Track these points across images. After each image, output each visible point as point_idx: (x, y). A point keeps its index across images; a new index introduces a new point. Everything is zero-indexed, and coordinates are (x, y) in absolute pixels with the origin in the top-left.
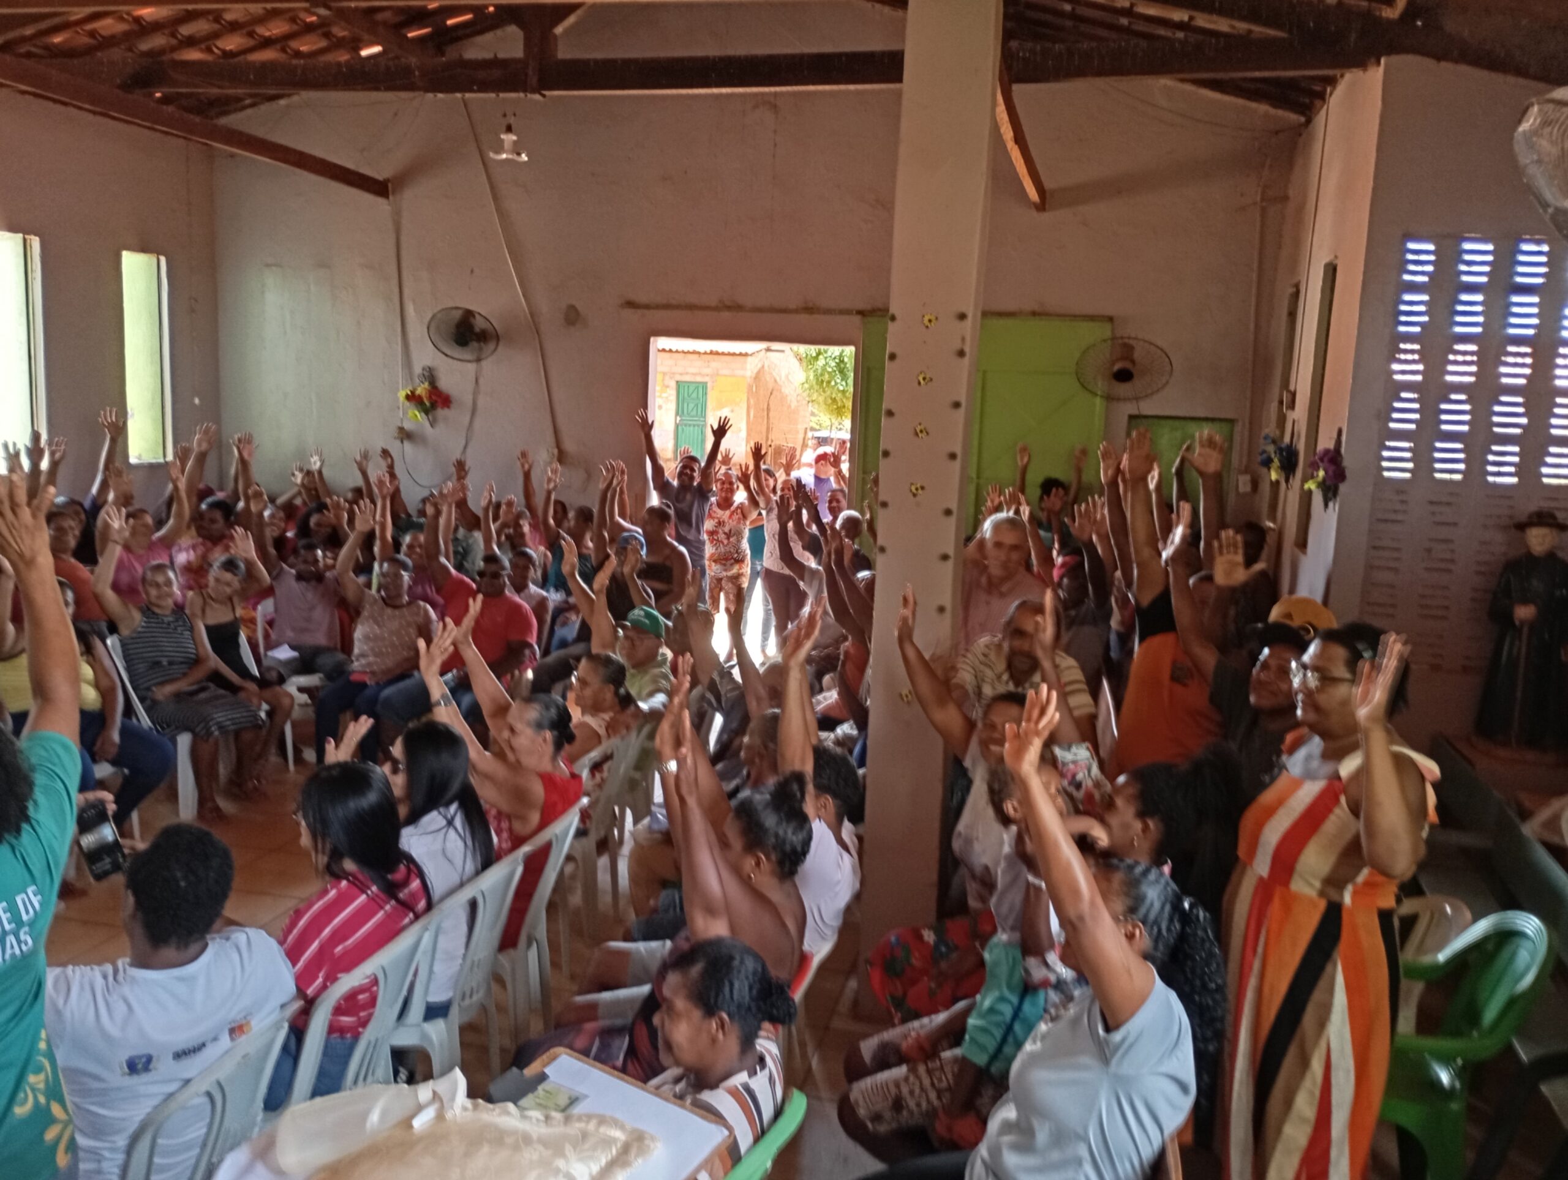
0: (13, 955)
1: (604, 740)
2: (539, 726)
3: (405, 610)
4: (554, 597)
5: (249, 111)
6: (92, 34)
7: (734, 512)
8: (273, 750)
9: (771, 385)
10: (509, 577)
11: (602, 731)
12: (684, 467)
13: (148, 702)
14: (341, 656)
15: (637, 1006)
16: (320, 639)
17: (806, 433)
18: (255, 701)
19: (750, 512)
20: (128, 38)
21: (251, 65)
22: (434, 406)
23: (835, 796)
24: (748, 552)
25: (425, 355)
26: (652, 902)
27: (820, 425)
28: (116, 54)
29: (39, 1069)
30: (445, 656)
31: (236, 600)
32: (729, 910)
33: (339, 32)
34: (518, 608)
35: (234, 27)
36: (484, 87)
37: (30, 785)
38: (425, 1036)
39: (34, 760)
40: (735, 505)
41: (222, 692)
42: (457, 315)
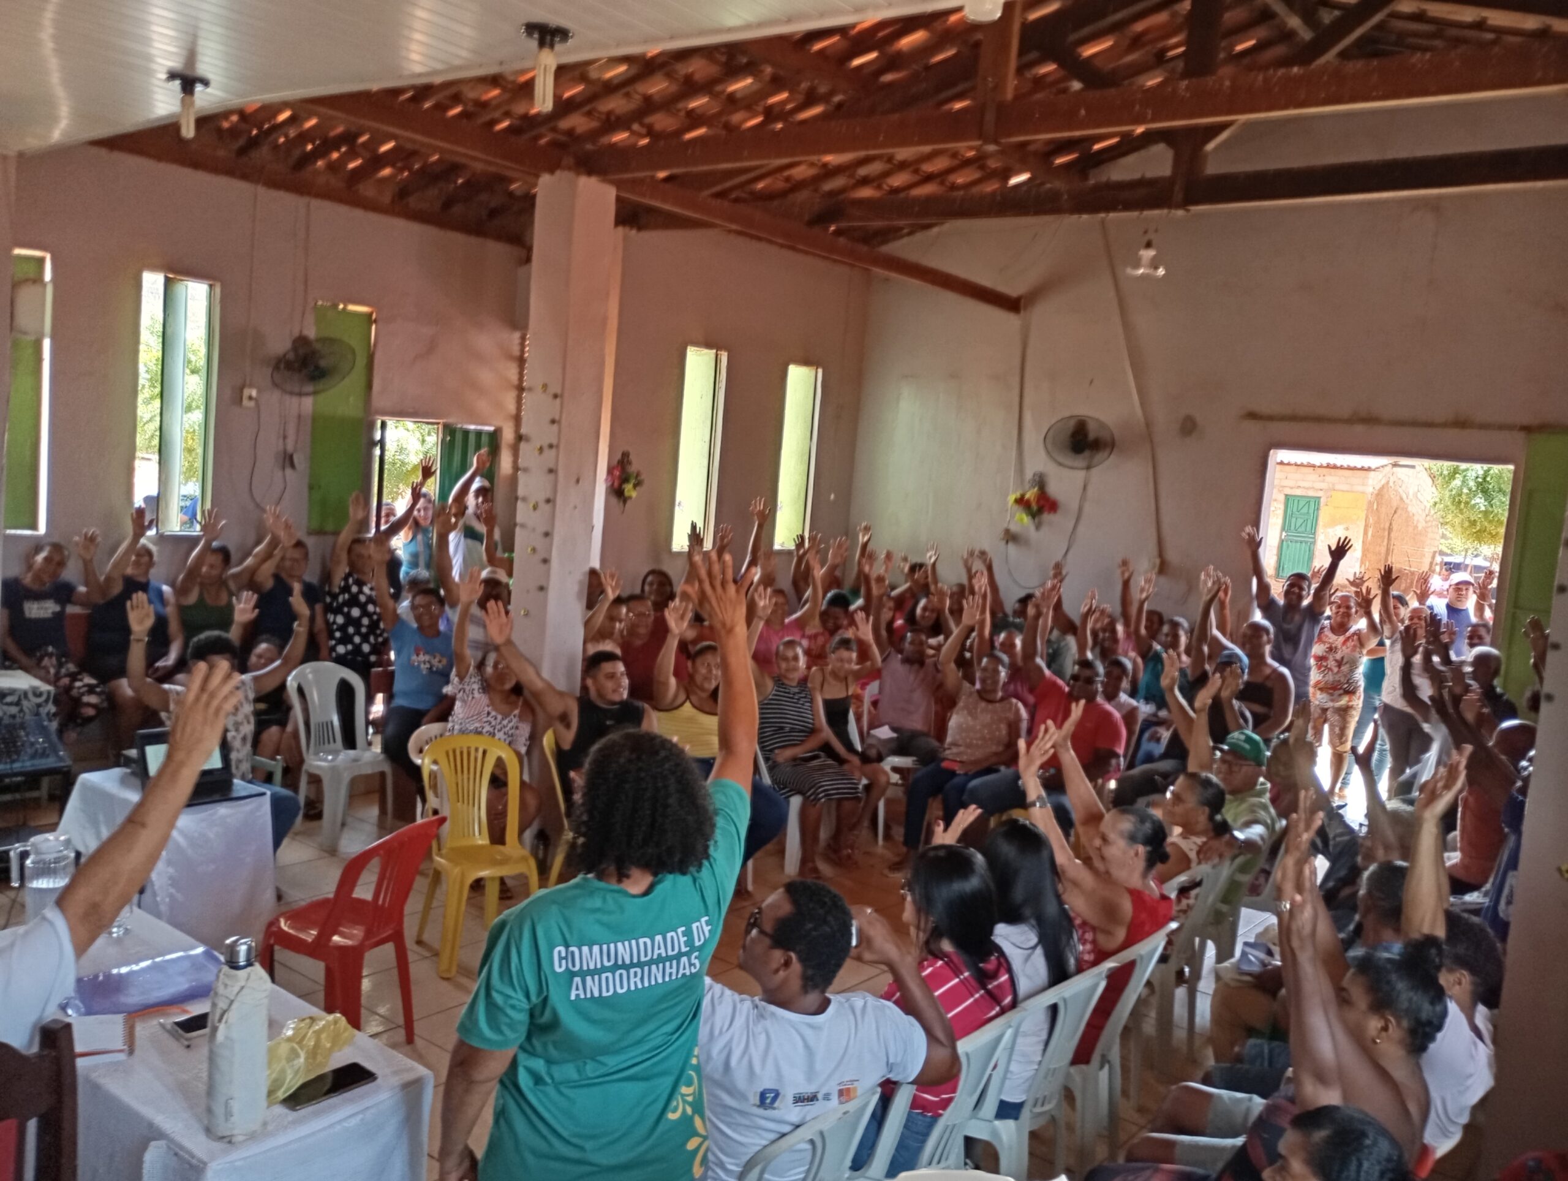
0: (684, 975)
1: (1194, 864)
2: (1132, 838)
3: (997, 705)
4: (1145, 709)
5: (905, 240)
6: (788, 179)
7: (1348, 638)
8: (866, 823)
9: (1395, 504)
10: (1102, 682)
11: (1193, 855)
12: (1291, 586)
13: (770, 763)
14: (935, 743)
15: (1227, 1157)
16: (916, 722)
17: (1433, 557)
18: (857, 774)
19: (1369, 639)
20: (817, 180)
21: (916, 200)
22: (1040, 511)
23: (1473, 971)
24: (1362, 683)
25: (1038, 461)
26: (1237, 1049)
27: (1452, 549)
28: (803, 196)
29: (689, 1084)
30: (1045, 758)
31: (850, 679)
32: (1343, 1079)
33: (993, 164)
34: (1108, 715)
35: (903, 166)
36: (1128, 206)
37: (713, 826)
38: (995, 1133)
39: (718, 805)
40: (1352, 630)
41: (830, 762)
42: (1072, 423)
